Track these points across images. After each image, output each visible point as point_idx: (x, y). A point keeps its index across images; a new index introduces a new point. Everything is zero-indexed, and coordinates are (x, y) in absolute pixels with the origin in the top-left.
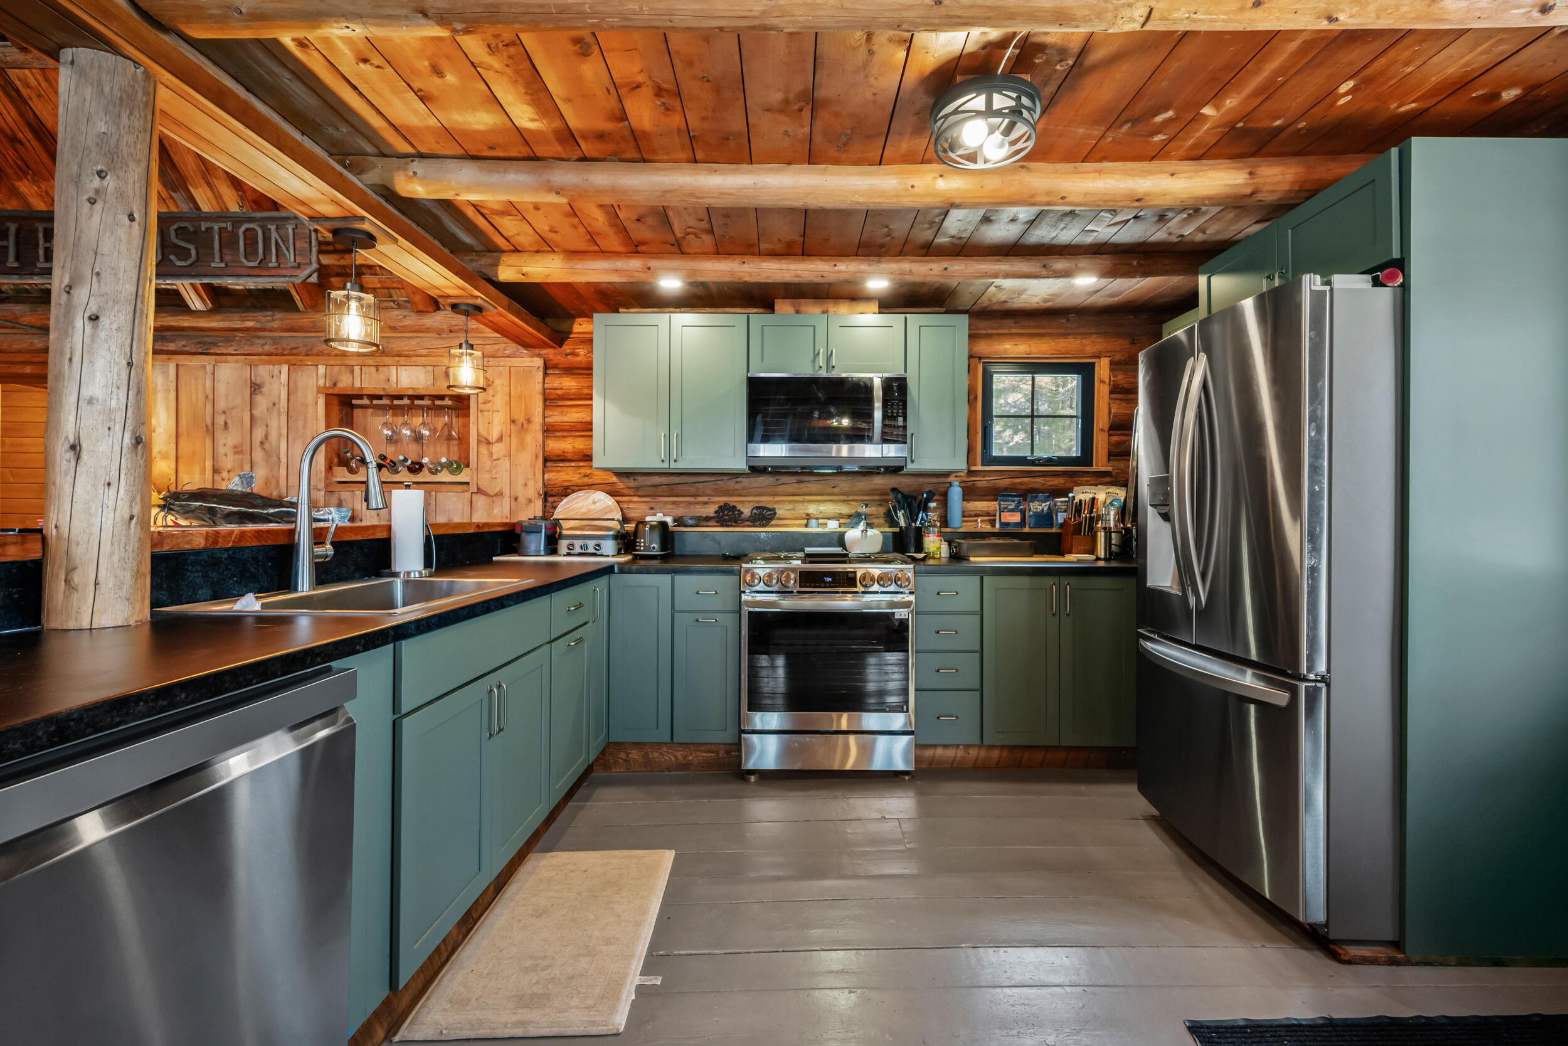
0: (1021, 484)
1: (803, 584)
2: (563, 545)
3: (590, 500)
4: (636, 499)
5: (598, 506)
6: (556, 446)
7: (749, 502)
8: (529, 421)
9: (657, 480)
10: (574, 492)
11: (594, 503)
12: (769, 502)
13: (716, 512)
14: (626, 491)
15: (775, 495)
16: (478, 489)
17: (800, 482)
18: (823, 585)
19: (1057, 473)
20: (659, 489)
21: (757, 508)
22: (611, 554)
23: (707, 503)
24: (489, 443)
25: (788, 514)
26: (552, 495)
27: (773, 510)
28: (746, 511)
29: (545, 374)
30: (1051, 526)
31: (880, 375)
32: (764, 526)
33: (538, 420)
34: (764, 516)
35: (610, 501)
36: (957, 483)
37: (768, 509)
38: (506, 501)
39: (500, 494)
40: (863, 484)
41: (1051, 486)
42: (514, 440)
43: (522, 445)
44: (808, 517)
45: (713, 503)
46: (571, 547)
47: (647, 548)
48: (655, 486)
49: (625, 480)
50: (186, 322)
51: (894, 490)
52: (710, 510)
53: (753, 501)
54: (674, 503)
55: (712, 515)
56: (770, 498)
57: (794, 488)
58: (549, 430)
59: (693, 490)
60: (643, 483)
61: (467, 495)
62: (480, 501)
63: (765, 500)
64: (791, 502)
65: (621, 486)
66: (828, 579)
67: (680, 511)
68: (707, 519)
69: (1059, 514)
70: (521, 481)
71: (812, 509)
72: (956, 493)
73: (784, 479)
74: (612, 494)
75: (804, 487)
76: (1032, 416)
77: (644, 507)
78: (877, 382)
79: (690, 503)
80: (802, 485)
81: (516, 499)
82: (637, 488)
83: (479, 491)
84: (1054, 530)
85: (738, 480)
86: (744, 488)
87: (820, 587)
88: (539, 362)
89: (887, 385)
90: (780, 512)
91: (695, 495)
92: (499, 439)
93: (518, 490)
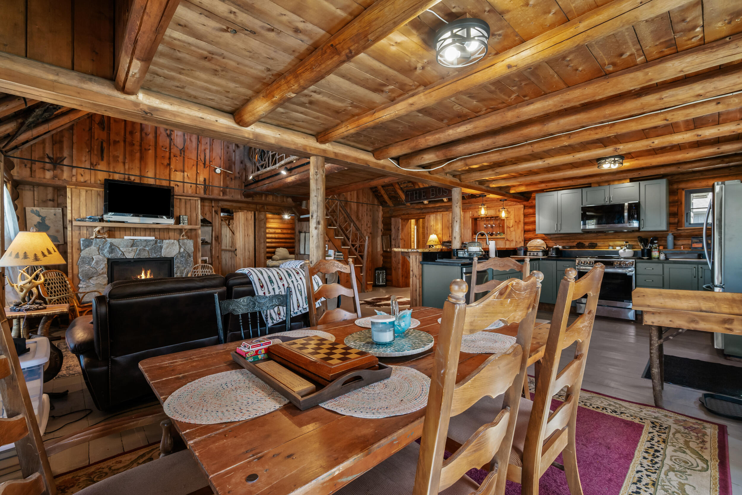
2: (528, 253)
3: (537, 242)
4: (551, 241)
5: (539, 243)
6: (527, 227)
8: (520, 221)
9: (557, 236)
10: (533, 239)
14: (548, 239)
15: (597, 239)
17: (606, 235)
20: (557, 238)
21: (591, 243)
22: (541, 256)
23: (573, 242)
24: (510, 228)
25: (602, 245)
26: (526, 241)
27: (596, 244)
28: (587, 244)
29: (524, 209)
31: (628, 203)
32: (593, 249)
33: (522, 221)
34: (593, 246)
35: (543, 242)
36: (670, 234)
37: (594, 244)
38: (514, 242)
39: (512, 241)
40: (630, 235)
42: (516, 227)
43: (518, 228)
44: (610, 246)
45: (575, 242)
46: (530, 254)
47: (552, 254)
49: (547, 236)
50: (443, 204)
51: (639, 237)
52: (575, 244)
53: (589, 241)
54: (563, 242)
57: (604, 237)
58: (525, 224)
59: (568, 238)
60: (553, 237)
61: (504, 241)
62: (508, 242)
63: (594, 241)
64: (603, 241)
65: (546, 238)
67: (564, 245)
68: (574, 247)
70: (518, 237)
71: (611, 243)
72: (670, 238)
73: (599, 234)
74: (543, 240)
75: (607, 237)
77: (553, 244)
78: (626, 204)
79: (568, 242)
81: (517, 242)
82: (551, 238)
83: (507, 240)
86: (586, 237)
88: (522, 206)
89: (630, 205)
90: (599, 244)
91: (570, 240)
92: (512, 227)
93: (518, 240)
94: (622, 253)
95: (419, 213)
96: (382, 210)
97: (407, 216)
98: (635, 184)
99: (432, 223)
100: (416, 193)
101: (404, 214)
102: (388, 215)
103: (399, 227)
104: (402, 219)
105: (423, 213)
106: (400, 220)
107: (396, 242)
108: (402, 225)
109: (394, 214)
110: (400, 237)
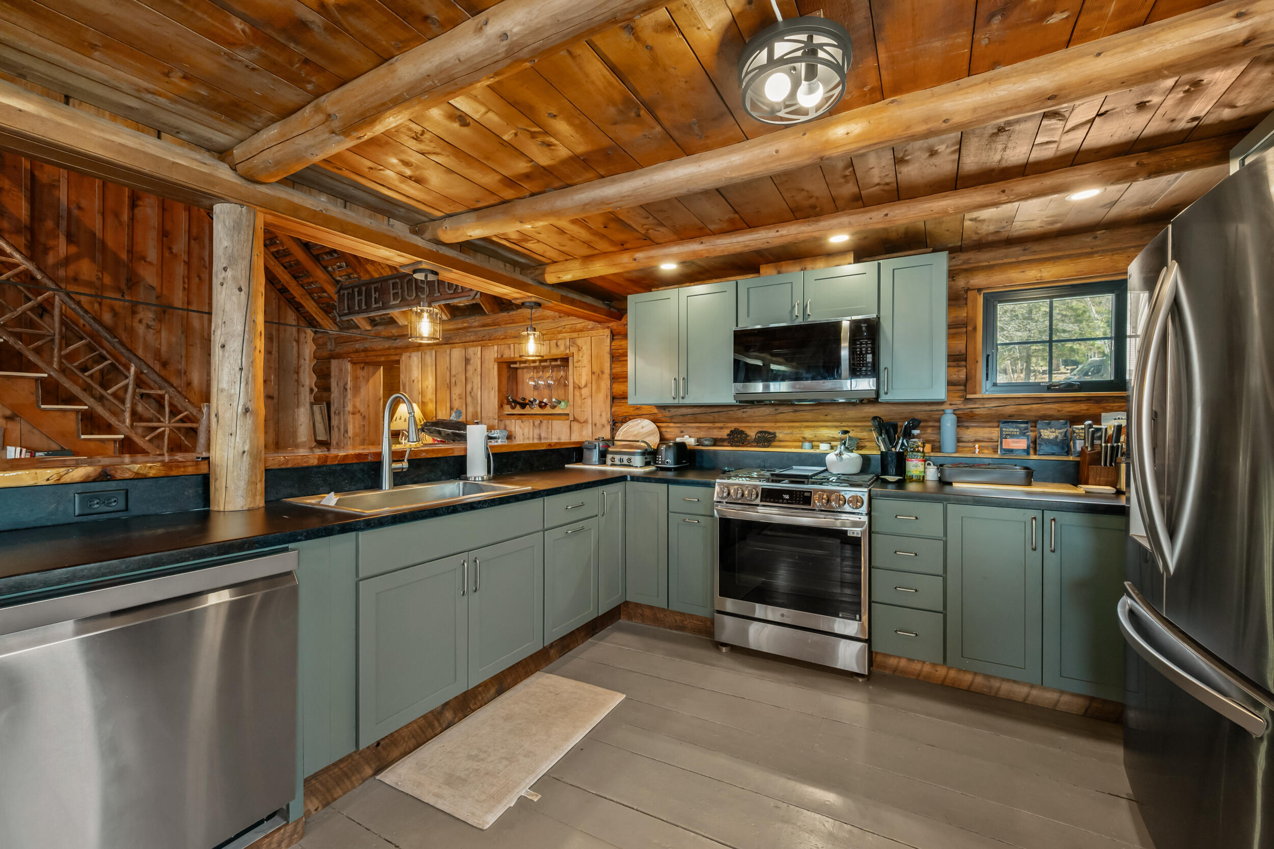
0: (1029, 410)
1: (764, 499)
2: (609, 457)
3: (640, 426)
4: (672, 425)
5: (644, 431)
6: (619, 388)
7: (755, 427)
8: (603, 372)
9: (684, 411)
10: (630, 419)
11: (643, 428)
12: (772, 427)
13: (728, 435)
14: (663, 419)
15: (776, 422)
16: (574, 418)
17: (796, 411)
18: (781, 501)
19: (1079, 399)
20: (686, 418)
21: (761, 432)
22: (639, 465)
23: (722, 428)
24: (580, 388)
25: (787, 437)
26: (616, 423)
27: (774, 434)
28: (752, 434)
29: (612, 339)
30: (1068, 453)
31: (849, 318)
32: (768, 446)
33: (607, 370)
34: (766, 439)
35: (652, 426)
36: (949, 411)
37: (769, 433)
38: (590, 426)
39: (586, 422)
40: (852, 412)
41: (1070, 412)
42: (594, 387)
43: (599, 389)
44: (804, 440)
45: (727, 428)
46: (613, 459)
47: (663, 463)
48: (683, 415)
49: (663, 411)
51: (875, 418)
52: (724, 433)
53: (758, 427)
54: (698, 428)
55: (726, 437)
56: (773, 424)
57: (791, 416)
58: (613, 378)
59: (710, 418)
60: (674, 414)
61: (568, 422)
62: (576, 426)
63: (768, 427)
64: (789, 427)
65: (660, 416)
66: (787, 497)
67: (701, 434)
68: (722, 440)
69: (1078, 442)
70: (598, 413)
71: (808, 434)
72: (949, 422)
73: (782, 409)
74: (655, 421)
75: (799, 415)
76: (1051, 342)
77: (677, 431)
78: (846, 324)
79: (710, 428)
80: (798, 414)
81: (595, 425)
82: (671, 417)
83: (575, 420)
84: (1071, 458)
85: (745, 410)
86: (750, 416)
87: (778, 502)
88: (608, 332)
89: (856, 327)
90: (780, 435)
91: (714, 422)
92: (586, 386)
93: (597, 419)
94: (833, 463)
95: (389, 348)
96: (314, 340)
97: (363, 354)
98: (868, 267)
99: (416, 373)
100: (360, 294)
101: (357, 351)
102: (325, 353)
103: (346, 384)
104: (354, 363)
105: (396, 348)
106: (349, 366)
107: (340, 419)
108: (356, 378)
109: (338, 350)
110: (349, 408)
